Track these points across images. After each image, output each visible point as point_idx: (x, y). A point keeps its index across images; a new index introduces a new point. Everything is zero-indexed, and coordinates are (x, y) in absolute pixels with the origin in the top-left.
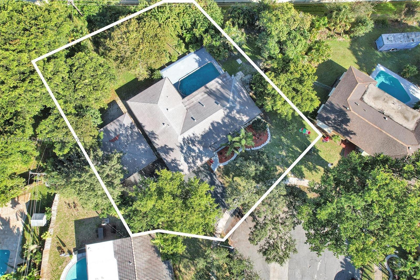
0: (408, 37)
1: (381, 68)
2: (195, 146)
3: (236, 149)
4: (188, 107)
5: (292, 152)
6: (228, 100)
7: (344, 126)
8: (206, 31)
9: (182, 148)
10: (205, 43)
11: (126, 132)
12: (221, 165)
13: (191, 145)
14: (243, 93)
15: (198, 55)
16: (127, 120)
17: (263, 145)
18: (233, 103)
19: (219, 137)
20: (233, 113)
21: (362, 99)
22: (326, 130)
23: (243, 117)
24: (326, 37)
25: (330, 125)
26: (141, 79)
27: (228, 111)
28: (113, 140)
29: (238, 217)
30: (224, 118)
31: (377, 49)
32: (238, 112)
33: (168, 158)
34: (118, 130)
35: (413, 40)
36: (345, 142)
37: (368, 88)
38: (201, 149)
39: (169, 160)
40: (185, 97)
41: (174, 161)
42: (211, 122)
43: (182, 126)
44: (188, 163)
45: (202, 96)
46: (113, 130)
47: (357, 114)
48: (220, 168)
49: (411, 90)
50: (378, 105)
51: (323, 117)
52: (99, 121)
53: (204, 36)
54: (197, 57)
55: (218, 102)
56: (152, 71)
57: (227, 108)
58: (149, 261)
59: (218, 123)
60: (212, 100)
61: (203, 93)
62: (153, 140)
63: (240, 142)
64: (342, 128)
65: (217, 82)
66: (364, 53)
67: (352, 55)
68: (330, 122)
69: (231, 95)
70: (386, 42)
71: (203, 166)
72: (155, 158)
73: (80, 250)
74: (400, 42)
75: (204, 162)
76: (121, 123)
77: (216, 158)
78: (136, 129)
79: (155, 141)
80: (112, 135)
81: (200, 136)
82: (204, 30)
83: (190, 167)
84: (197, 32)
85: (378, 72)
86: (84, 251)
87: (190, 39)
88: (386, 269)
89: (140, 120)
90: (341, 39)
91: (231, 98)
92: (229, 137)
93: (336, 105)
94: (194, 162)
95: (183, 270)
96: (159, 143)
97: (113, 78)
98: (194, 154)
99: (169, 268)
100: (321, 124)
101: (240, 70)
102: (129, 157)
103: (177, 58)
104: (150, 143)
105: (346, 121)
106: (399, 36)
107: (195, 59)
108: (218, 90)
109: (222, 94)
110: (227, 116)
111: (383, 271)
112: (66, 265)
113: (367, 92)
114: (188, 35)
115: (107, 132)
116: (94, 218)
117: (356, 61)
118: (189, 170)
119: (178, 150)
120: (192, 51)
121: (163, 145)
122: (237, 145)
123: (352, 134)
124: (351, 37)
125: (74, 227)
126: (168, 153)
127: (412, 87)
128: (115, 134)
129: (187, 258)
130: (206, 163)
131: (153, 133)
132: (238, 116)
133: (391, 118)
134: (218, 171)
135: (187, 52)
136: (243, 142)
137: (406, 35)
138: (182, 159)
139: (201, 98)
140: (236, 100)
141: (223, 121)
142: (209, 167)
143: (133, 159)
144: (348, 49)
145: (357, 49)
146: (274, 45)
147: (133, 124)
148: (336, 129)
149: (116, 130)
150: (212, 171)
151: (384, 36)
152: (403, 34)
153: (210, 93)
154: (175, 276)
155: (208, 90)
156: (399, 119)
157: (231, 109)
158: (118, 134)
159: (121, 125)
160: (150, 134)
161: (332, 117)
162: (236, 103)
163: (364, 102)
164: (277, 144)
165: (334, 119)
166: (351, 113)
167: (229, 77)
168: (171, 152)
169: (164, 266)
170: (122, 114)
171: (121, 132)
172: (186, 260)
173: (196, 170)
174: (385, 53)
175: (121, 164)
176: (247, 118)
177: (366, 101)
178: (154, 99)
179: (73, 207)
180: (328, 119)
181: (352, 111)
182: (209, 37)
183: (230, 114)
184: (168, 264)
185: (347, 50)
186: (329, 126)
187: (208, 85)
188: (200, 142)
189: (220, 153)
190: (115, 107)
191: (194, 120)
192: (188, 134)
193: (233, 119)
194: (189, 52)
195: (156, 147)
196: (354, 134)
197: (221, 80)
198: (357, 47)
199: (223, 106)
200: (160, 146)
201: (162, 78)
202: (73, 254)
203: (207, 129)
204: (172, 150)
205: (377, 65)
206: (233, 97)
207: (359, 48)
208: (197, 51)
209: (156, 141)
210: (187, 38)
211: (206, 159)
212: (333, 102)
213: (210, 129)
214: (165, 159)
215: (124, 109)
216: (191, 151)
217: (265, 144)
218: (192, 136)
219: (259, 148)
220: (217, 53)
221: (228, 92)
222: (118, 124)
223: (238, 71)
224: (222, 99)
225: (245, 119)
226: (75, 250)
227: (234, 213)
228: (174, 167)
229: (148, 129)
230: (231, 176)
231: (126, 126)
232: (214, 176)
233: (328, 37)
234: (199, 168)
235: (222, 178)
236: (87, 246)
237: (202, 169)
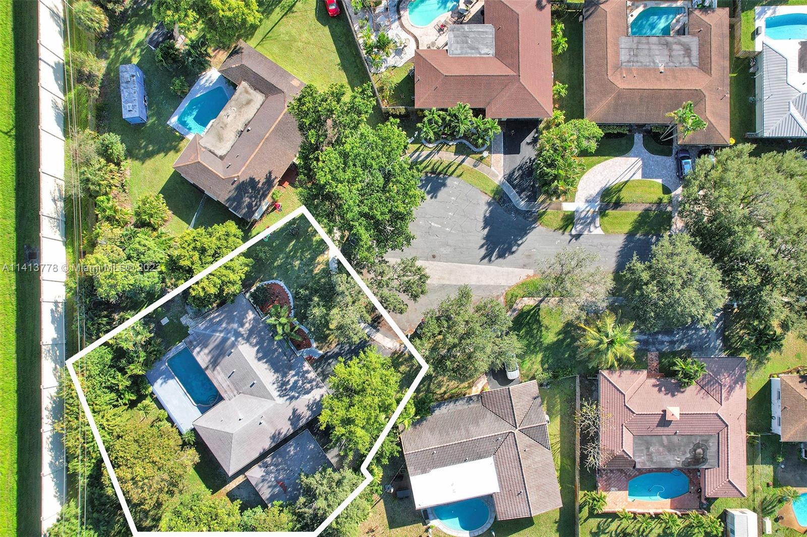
0: (127, 82)
1: (173, 121)
2: (289, 380)
3: (292, 327)
4: (235, 392)
5: (296, 252)
6: (225, 340)
7: (260, 185)
8: (122, 371)
9: (292, 398)
10: (140, 373)
11: (272, 473)
12: (314, 345)
13: (288, 387)
14: (214, 318)
15: (155, 381)
16: (256, 474)
17: (287, 290)
18: (230, 332)
19: (276, 350)
20: (243, 333)
21: (221, 158)
22: (264, 208)
23: (249, 318)
24: (124, 194)
25: (258, 204)
26: (197, 459)
27: (240, 339)
28: (284, 487)
29: (379, 323)
30: (251, 344)
31: (144, 124)
32: (242, 325)
33: (306, 414)
34: (270, 484)
35: (133, 76)
36: (281, 183)
37: (205, 148)
38: (293, 372)
39: (309, 413)
40: (220, 395)
41: (309, 407)
42: (256, 361)
43: (263, 399)
44: (312, 389)
45: (219, 373)
46: (270, 490)
47: (243, 169)
48: (317, 347)
49: (207, 84)
50: (230, 137)
51: (248, 212)
52: (259, 509)
53: (129, 373)
54: (159, 381)
55: (228, 352)
56: (184, 445)
57: (236, 340)
58: (432, 430)
59: (258, 352)
60: (226, 361)
61: (215, 372)
62: (282, 436)
63: (283, 325)
64: (262, 188)
65: (199, 353)
66: (150, 142)
67: (153, 160)
68: (254, 203)
69: (218, 334)
70: (136, 114)
71: (316, 369)
72: (307, 432)
73: (424, 516)
74: (135, 95)
75: (310, 369)
76: (260, 480)
77: (304, 353)
78: (268, 460)
79: (283, 434)
80: (276, 490)
81: (276, 375)
82: (120, 374)
83: (318, 386)
84: (123, 382)
85: (180, 126)
86: (425, 511)
87: (132, 393)
88: (437, 146)
89: (256, 455)
90: (128, 173)
91: (222, 335)
92: (277, 338)
93: (231, 194)
94: (311, 381)
95: (443, 389)
96: (286, 428)
97: (197, 497)
98: (301, 382)
99: (439, 406)
100: (256, 214)
101: (178, 319)
102: (305, 466)
103: (162, 411)
104: (286, 440)
105: (252, 182)
106: (126, 94)
107: (162, 384)
108: (210, 352)
109: (217, 347)
110: (248, 340)
111: (440, 150)
112: (442, 532)
113: (212, 149)
114: (127, 396)
115: (272, 498)
116: (385, 505)
117: (162, 154)
118: (320, 387)
119: (295, 403)
120: (150, 389)
121: (289, 422)
122: (287, 329)
123: (270, 176)
124: (126, 159)
125: (398, 529)
126: (300, 416)
127: (202, 82)
128: (275, 487)
129: (429, 385)
130: (312, 365)
131: (273, 437)
132: (247, 325)
133: (249, 122)
134: (321, 349)
135: (152, 397)
136: (283, 320)
137: (124, 85)
138: (307, 397)
139: (222, 375)
140: (225, 328)
141: (255, 346)
142: (317, 361)
143: (309, 461)
144: (143, 163)
145: (143, 151)
146: (146, 278)
147: (260, 464)
148: (264, 196)
149: (269, 487)
150: (322, 357)
151: (126, 115)
152: (122, 88)
153: (215, 363)
154: (451, 398)
155: (211, 366)
156: (250, 112)
157: (237, 335)
158: (275, 483)
159: (263, 481)
160: (273, 441)
161: (247, 200)
162: (230, 328)
163: (225, 155)
164: (284, 272)
165: (250, 198)
166: (242, 174)
167: (190, 338)
168: (298, 411)
169: (437, 412)
170: (247, 482)
171: (273, 479)
172: (432, 387)
173: (321, 378)
174: (150, 113)
175: (314, 473)
176: (250, 313)
177: (225, 153)
178: (226, 438)
179: (373, 533)
180: (250, 206)
181: (239, 174)
182: (132, 367)
183: (245, 336)
184: (434, 407)
185: (144, 165)
186: (260, 205)
187: (203, 366)
188: (285, 375)
189: (299, 346)
190: (237, 493)
191: (254, 384)
192: (273, 391)
193: (251, 332)
194: (152, 394)
195: (292, 431)
196: (270, 173)
197: (195, 347)
198: (139, 151)
199: (233, 345)
200: (290, 427)
201: (194, 430)
202: (429, 525)
203: (266, 366)
204: (294, 411)
205: (168, 125)
206: (221, 332)
207: (141, 148)
208: (149, 382)
209: (284, 432)
210: (131, 398)
211: (307, 366)
212: (227, 198)
213: (266, 362)
214: (307, 419)
215: (240, 479)
216: (297, 386)
217: (285, 287)
218: (275, 386)
219: (290, 295)
220: (156, 355)
221: (213, 339)
222: (261, 485)
223: (180, 323)
224: (223, 347)
225: (251, 315)
226: (425, 524)
227: (375, 328)
228: (317, 407)
229: (267, 444)
230: (328, 332)
231: (264, 474)
232: (329, 354)
233: (124, 191)
234: (318, 374)
235: (331, 344)
236: (417, 507)
237: (320, 370)
